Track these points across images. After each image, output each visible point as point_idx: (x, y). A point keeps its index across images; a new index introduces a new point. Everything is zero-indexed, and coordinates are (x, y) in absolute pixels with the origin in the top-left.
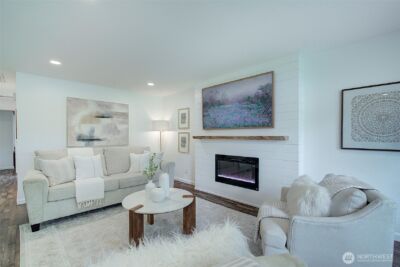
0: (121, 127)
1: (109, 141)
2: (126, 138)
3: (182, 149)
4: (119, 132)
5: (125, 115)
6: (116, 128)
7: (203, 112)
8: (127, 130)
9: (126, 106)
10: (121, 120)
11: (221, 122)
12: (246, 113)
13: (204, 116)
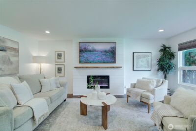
0: (13, 59)
1: (4, 71)
2: (17, 68)
3: (58, 74)
4: (12, 63)
5: (16, 50)
6: (9, 60)
7: (80, 54)
8: (18, 62)
9: (17, 43)
10: (13, 53)
11: (91, 60)
12: (104, 57)
13: (80, 56)
